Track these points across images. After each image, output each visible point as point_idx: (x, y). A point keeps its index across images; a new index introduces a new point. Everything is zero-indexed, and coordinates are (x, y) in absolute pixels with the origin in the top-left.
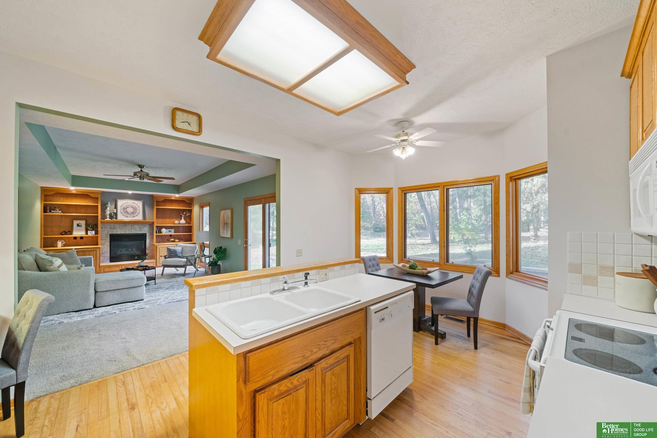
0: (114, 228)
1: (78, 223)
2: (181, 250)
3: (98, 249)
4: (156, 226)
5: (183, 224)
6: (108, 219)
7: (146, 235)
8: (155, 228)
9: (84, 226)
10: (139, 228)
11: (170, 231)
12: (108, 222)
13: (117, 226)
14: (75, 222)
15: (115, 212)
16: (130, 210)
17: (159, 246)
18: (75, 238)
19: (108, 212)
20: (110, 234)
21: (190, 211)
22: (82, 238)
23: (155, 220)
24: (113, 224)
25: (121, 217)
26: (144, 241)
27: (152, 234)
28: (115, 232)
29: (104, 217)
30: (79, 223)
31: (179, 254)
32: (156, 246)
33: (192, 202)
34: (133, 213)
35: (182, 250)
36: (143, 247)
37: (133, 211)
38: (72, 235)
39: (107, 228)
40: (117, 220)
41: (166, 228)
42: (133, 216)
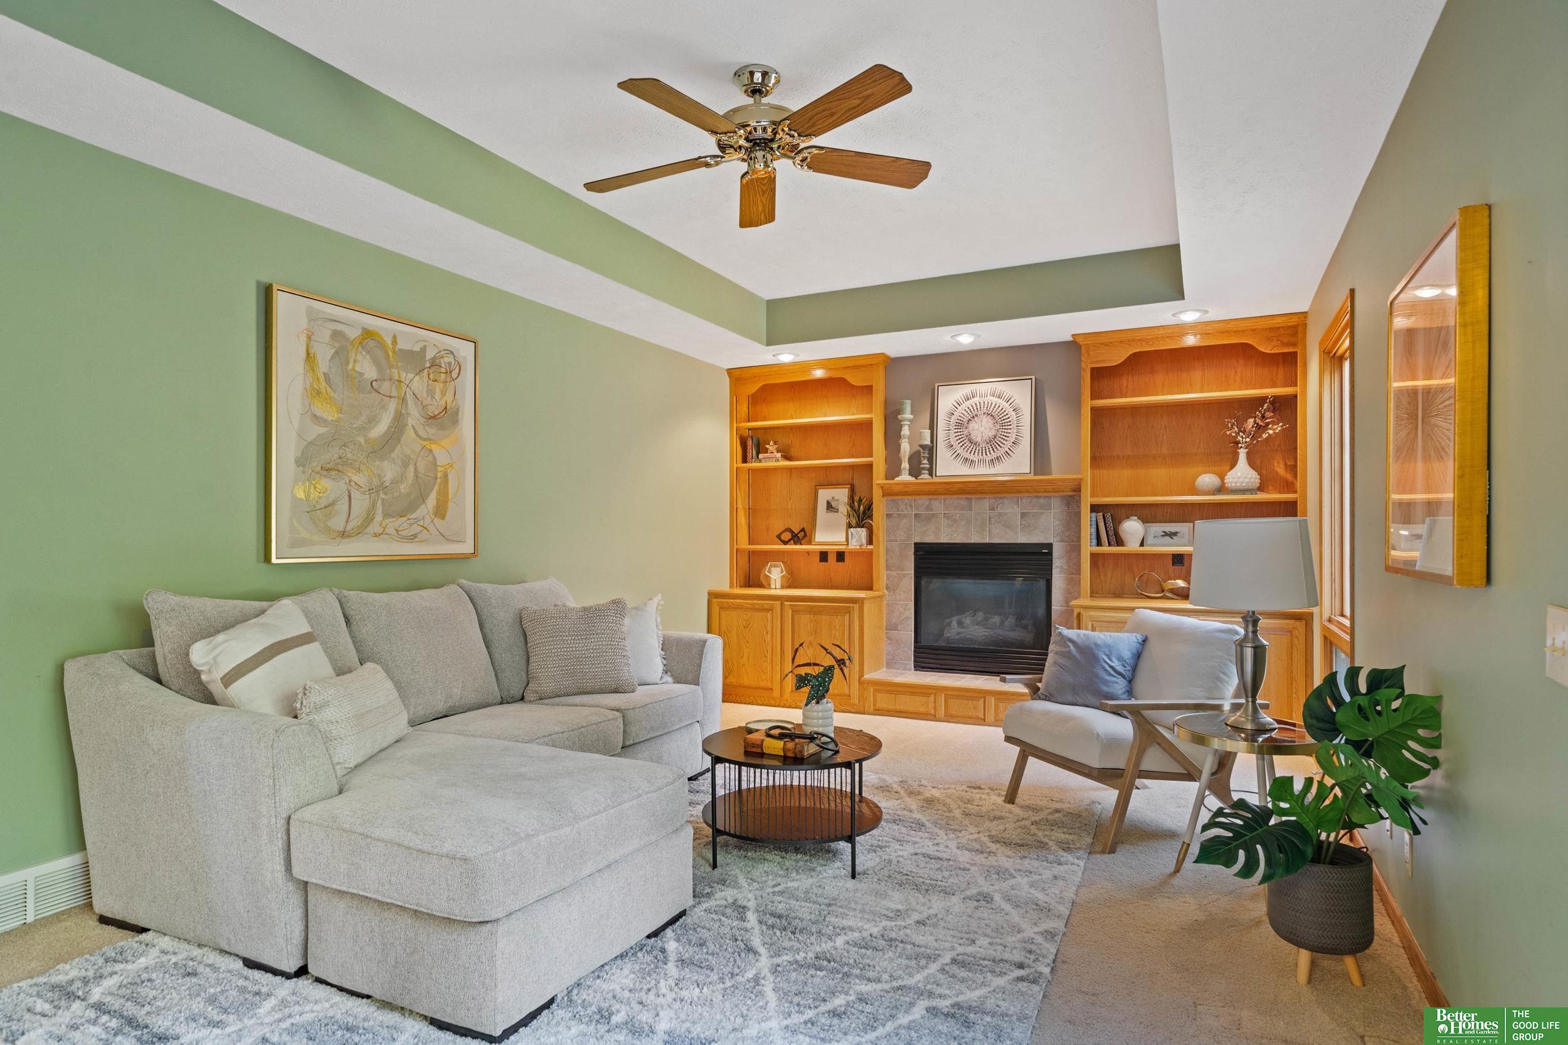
0: (929, 518)
1: (830, 498)
2: (1127, 654)
3: (856, 606)
4: (1094, 508)
5: (1243, 491)
6: (905, 477)
7: (1050, 554)
8: (1086, 516)
9: (844, 509)
10: (1023, 515)
11: (1172, 535)
12: (906, 491)
13: (938, 506)
14: (824, 495)
15: (928, 442)
16: (982, 429)
17: (1093, 613)
18: (824, 556)
19: (906, 448)
20: (915, 544)
21: (1286, 407)
22: (840, 556)
23: (1087, 474)
24: (923, 501)
25: (948, 467)
26: (1042, 584)
27: (1074, 548)
28: (930, 539)
29: (893, 470)
30: (833, 498)
31: (1106, 683)
32: (1079, 614)
33: (1294, 345)
34: (993, 443)
35: (1138, 656)
36: (1041, 612)
37: (992, 433)
38: (810, 543)
39: (905, 516)
40: (935, 480)
41: (1149, 513)
42: (994, 455)
